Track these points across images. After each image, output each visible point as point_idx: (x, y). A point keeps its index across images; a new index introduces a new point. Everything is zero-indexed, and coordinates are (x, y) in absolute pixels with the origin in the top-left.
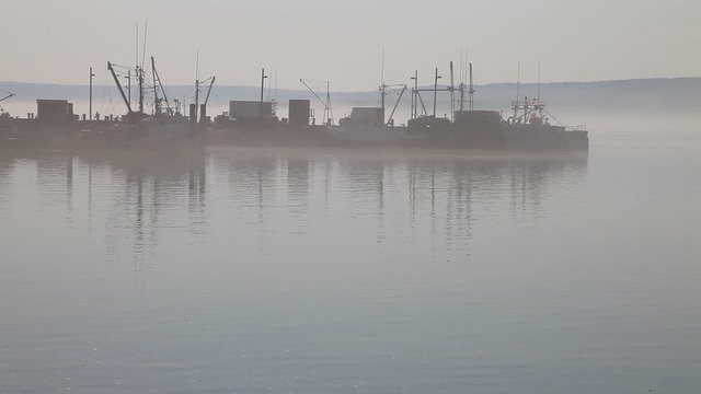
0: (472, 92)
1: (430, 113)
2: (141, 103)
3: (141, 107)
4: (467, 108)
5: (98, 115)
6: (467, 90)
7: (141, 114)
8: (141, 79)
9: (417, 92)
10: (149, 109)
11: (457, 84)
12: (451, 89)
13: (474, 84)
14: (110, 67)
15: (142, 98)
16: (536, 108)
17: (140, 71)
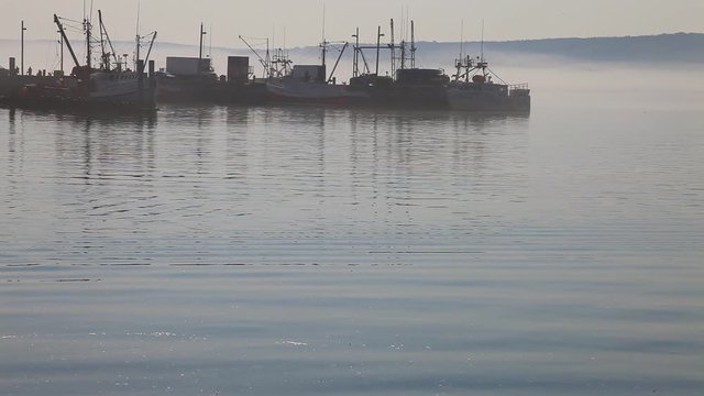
0: (413, 50)
1: (373, 71)
2: (89, 57)
3: (89, 61)
4: (408, 65)
5: (30, 70)
6: (408, 49)
7: (88, 67)
8: (89, 34)
9: (357, 49)
10: (96, 64)
11: (397, 42)
12: (391, 46)
13: (415, 41)
14: (56, 20)
15: (89, 52)
16: (480, 65)
17: (87, 25)
